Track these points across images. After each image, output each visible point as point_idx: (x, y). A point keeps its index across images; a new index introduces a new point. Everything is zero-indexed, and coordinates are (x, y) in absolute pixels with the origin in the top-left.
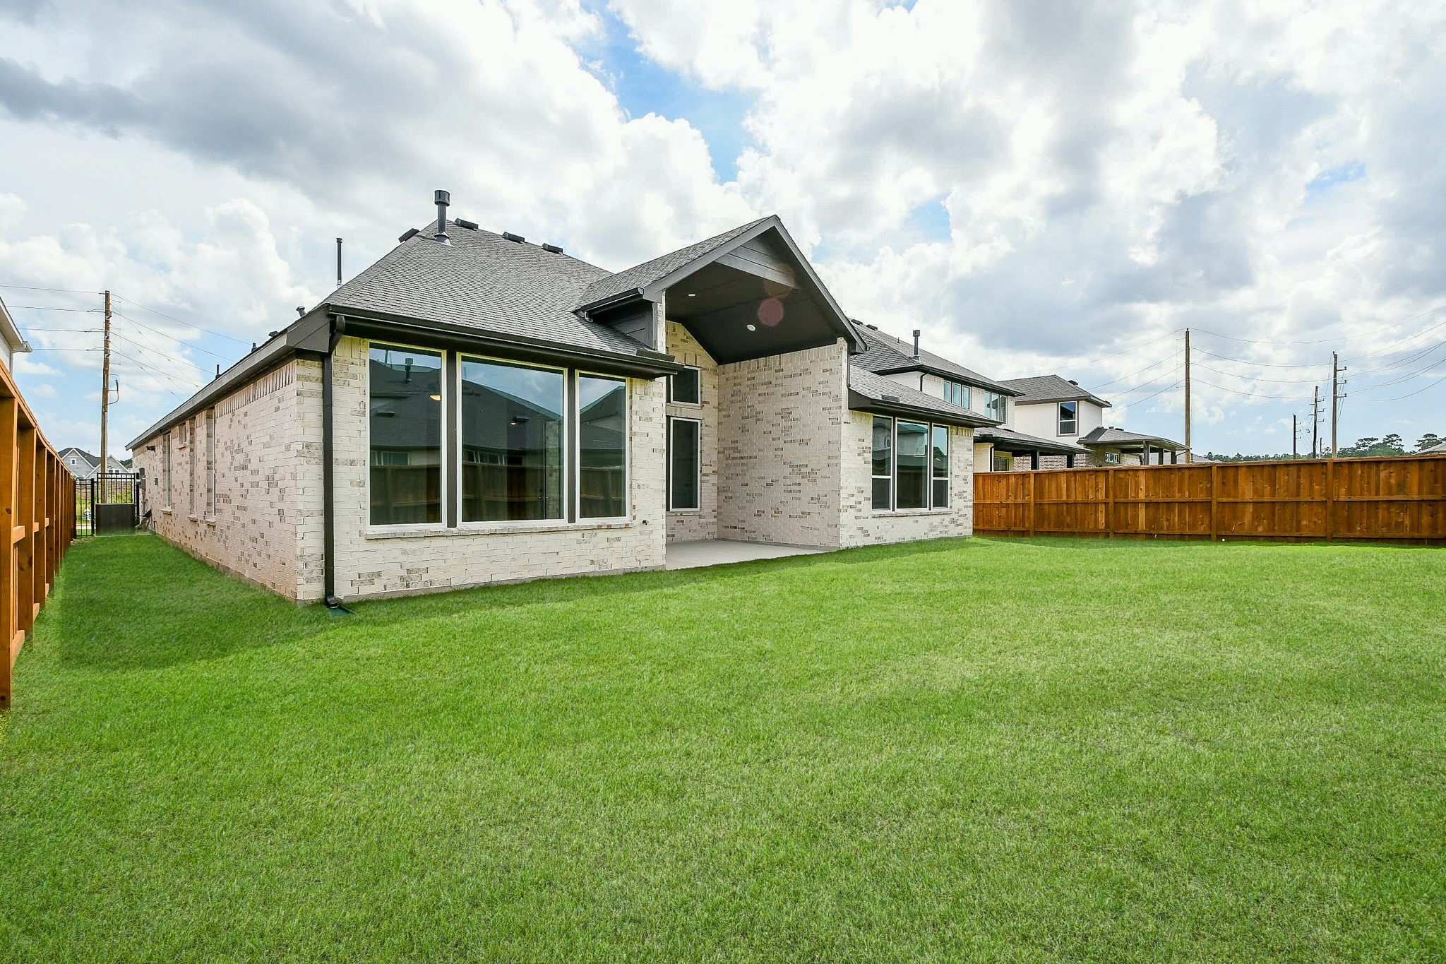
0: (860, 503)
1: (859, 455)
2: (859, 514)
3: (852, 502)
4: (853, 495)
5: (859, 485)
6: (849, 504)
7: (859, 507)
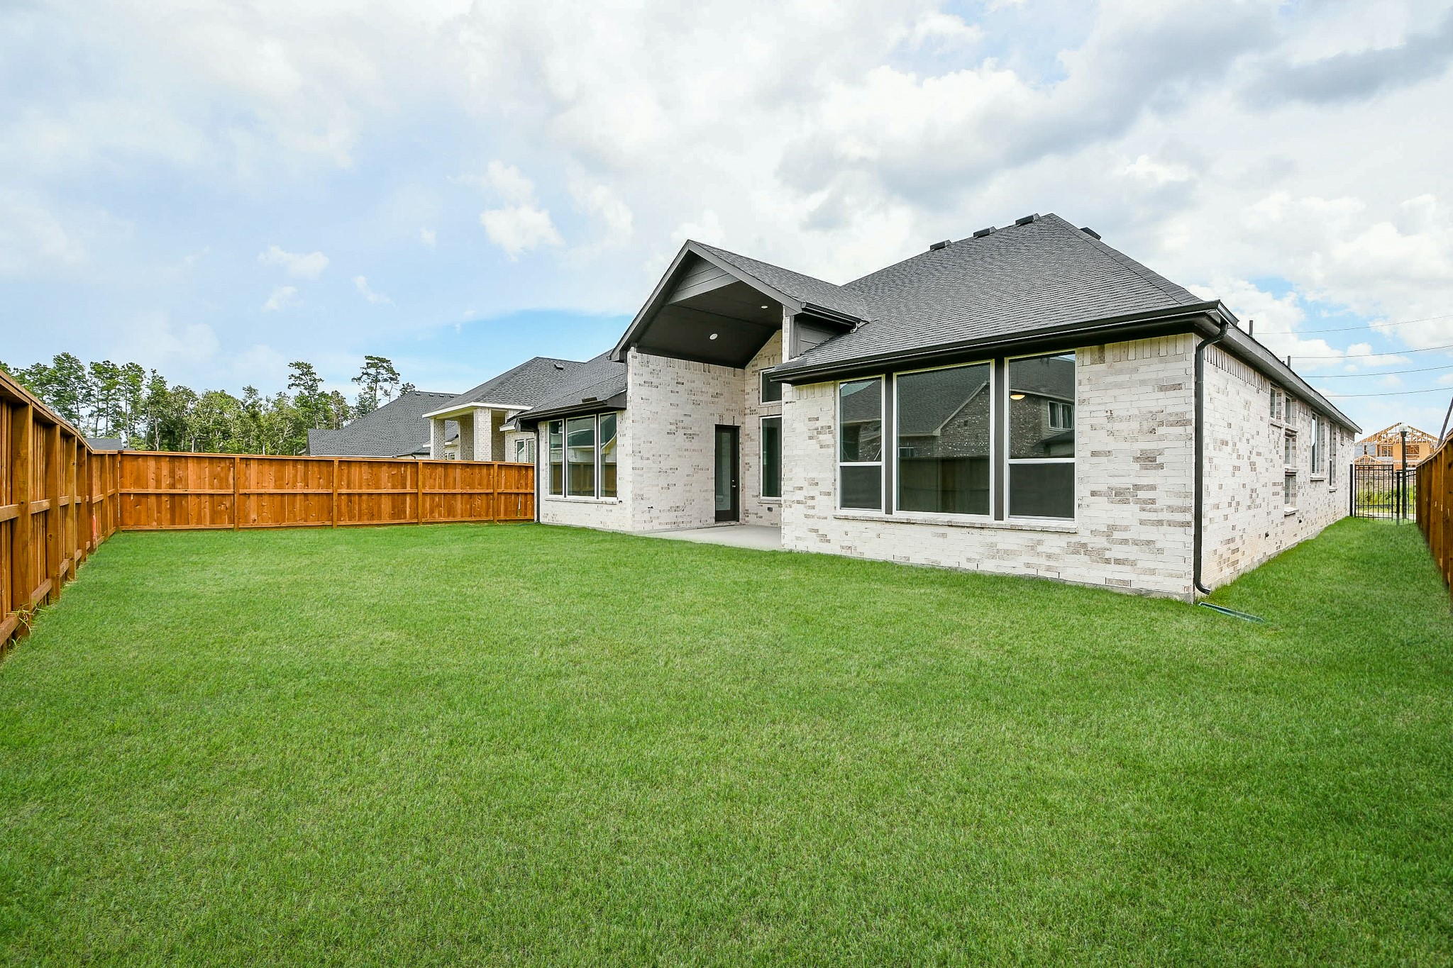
0: (813, 498)
1: (811, 438)
2: (811, 512)
3: (799, 495)
4: (801, 488)
5: (812, 475)
6: (795, 498)
7: (810, 503)
